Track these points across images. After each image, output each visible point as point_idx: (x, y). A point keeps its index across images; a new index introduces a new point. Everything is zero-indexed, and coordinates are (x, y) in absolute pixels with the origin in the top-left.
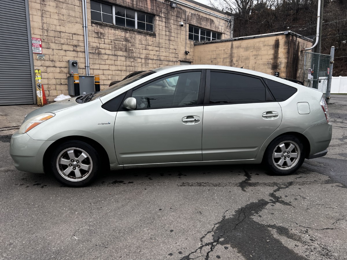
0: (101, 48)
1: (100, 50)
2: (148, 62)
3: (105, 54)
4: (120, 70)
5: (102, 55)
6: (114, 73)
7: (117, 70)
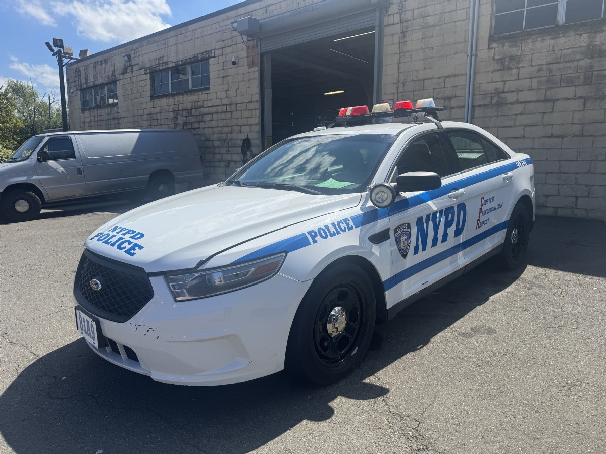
0: (506, 90)
1: (503, 95)
3: (518, 102)
5: (510, 106)
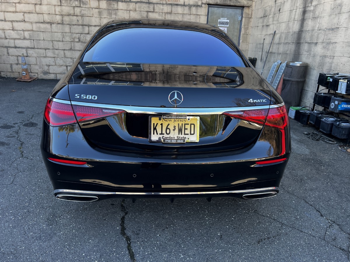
2: (116, 6)
4: (48, 23)
6: (35, 27)
7: (42, 23)
